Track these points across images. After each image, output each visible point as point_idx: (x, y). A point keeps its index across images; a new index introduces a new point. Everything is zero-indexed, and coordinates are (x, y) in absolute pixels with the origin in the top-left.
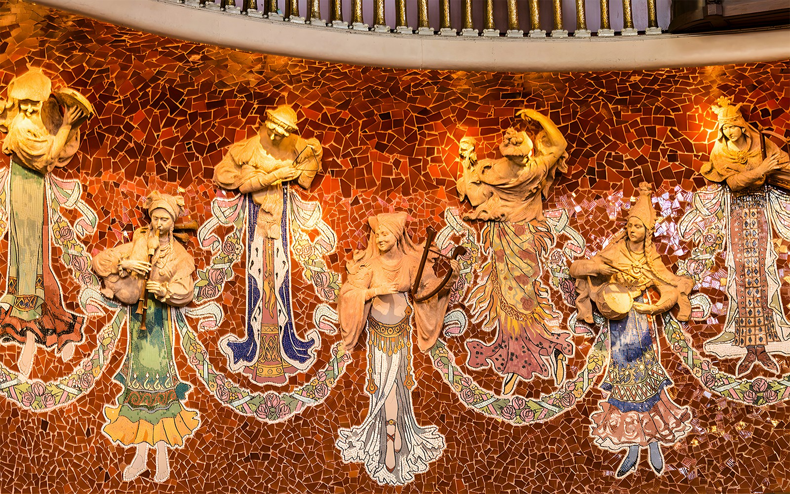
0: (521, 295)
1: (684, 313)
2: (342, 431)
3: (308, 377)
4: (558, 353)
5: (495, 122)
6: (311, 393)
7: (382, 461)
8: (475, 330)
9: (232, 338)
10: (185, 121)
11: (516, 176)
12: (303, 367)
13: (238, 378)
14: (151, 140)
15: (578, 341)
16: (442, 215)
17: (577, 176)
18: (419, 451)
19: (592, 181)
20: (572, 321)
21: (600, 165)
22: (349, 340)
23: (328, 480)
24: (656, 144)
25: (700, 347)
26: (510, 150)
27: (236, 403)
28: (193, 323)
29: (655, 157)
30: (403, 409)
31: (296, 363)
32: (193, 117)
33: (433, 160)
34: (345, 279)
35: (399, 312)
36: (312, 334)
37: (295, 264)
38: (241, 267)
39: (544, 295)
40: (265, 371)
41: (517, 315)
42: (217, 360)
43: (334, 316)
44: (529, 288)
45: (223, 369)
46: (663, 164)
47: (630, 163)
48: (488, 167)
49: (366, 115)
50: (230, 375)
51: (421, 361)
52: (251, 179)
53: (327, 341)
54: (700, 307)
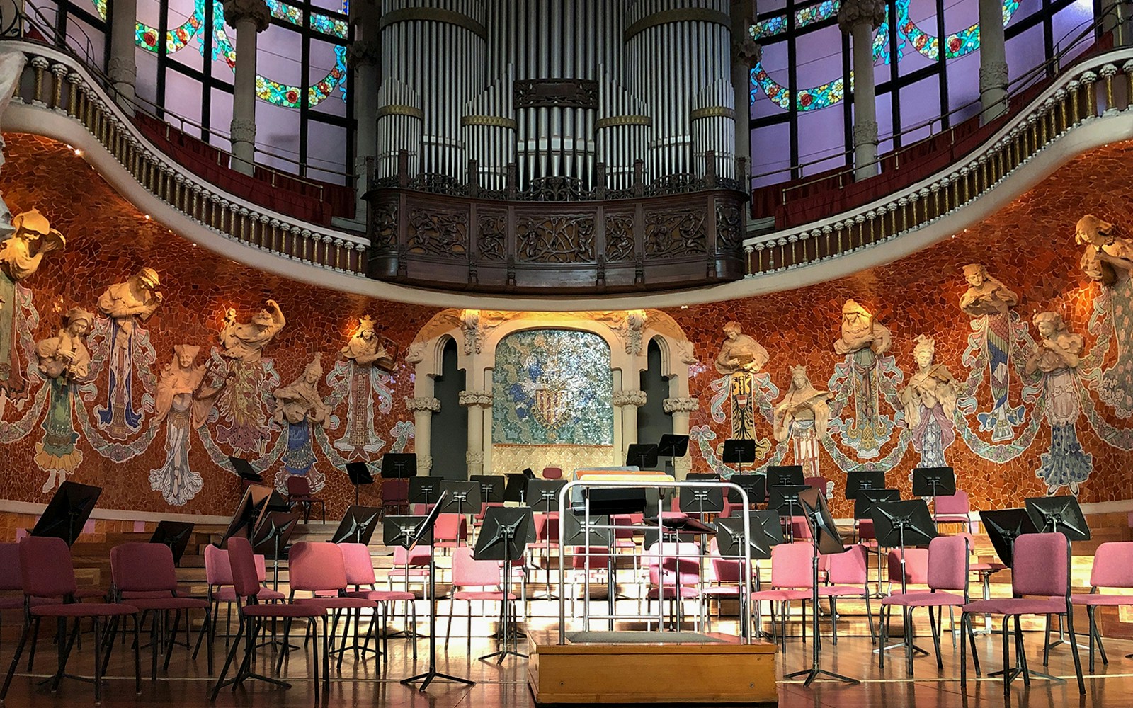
0: (246, 403)
1: (326, 425)
2: (153, 472)
3: (137, 436)
4: (262, 438)
5: (249, 303)
6: (138, 446)
7: (171, 491)
8: (222, 420)
9: (101, 407)
10: (93, 264)
11: (256, 336)
12: (135, 431)
13: (102, 433)
14: (71, 272)
15: (273, 432)
16: (210, 351)
17: (280, 341)
18: (190, 487)
19: (287, 346)
20: (271, 421)
21: (293, 338)
22: (159, 418)
23: (144, 500)
24: (324, 332)
25: (332, 444)
26: (262, 322)
27: (101, 449)
28: (82, 394)
29: (321, 339)
30: (183, 461)
31: (131, 428)
32: (98, 263)
33: (210, 318)
34: (159, 380)
35: (186, 404)
36: (140, 411)
37: (134, 366)
38: (107, 364)
39: (258, 405)
40: (116, 430)
41: (244, 415)
42: (93, 421)
43: (152, 401)
44: (251, 400)
45: (95, 427)
46: (324, 343)
47: (308, 340)
48: (240, 328)
49: (186, 284)
50: (98, 431)
51: (194, 434)
52: (121, 309)
53: (148, 416)
54: (334, 422)
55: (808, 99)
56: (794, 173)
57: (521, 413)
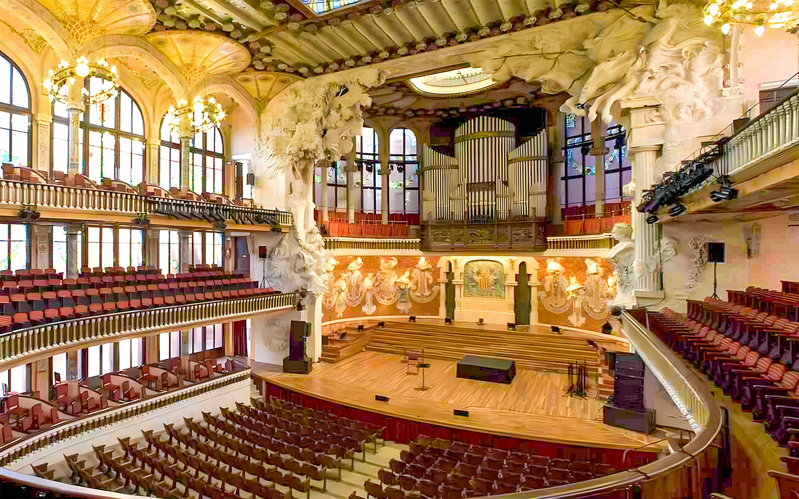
16: (377, 273)
22: (364, 293)
30: (371, 303)
31: (357, 297)
34: (364, 283)
35: (371, 288)
43: (362, 289)
53: (361, 293)
54: (414, 287)
55: (589, 170)
56: (584, 203)
57: (473, 286)
